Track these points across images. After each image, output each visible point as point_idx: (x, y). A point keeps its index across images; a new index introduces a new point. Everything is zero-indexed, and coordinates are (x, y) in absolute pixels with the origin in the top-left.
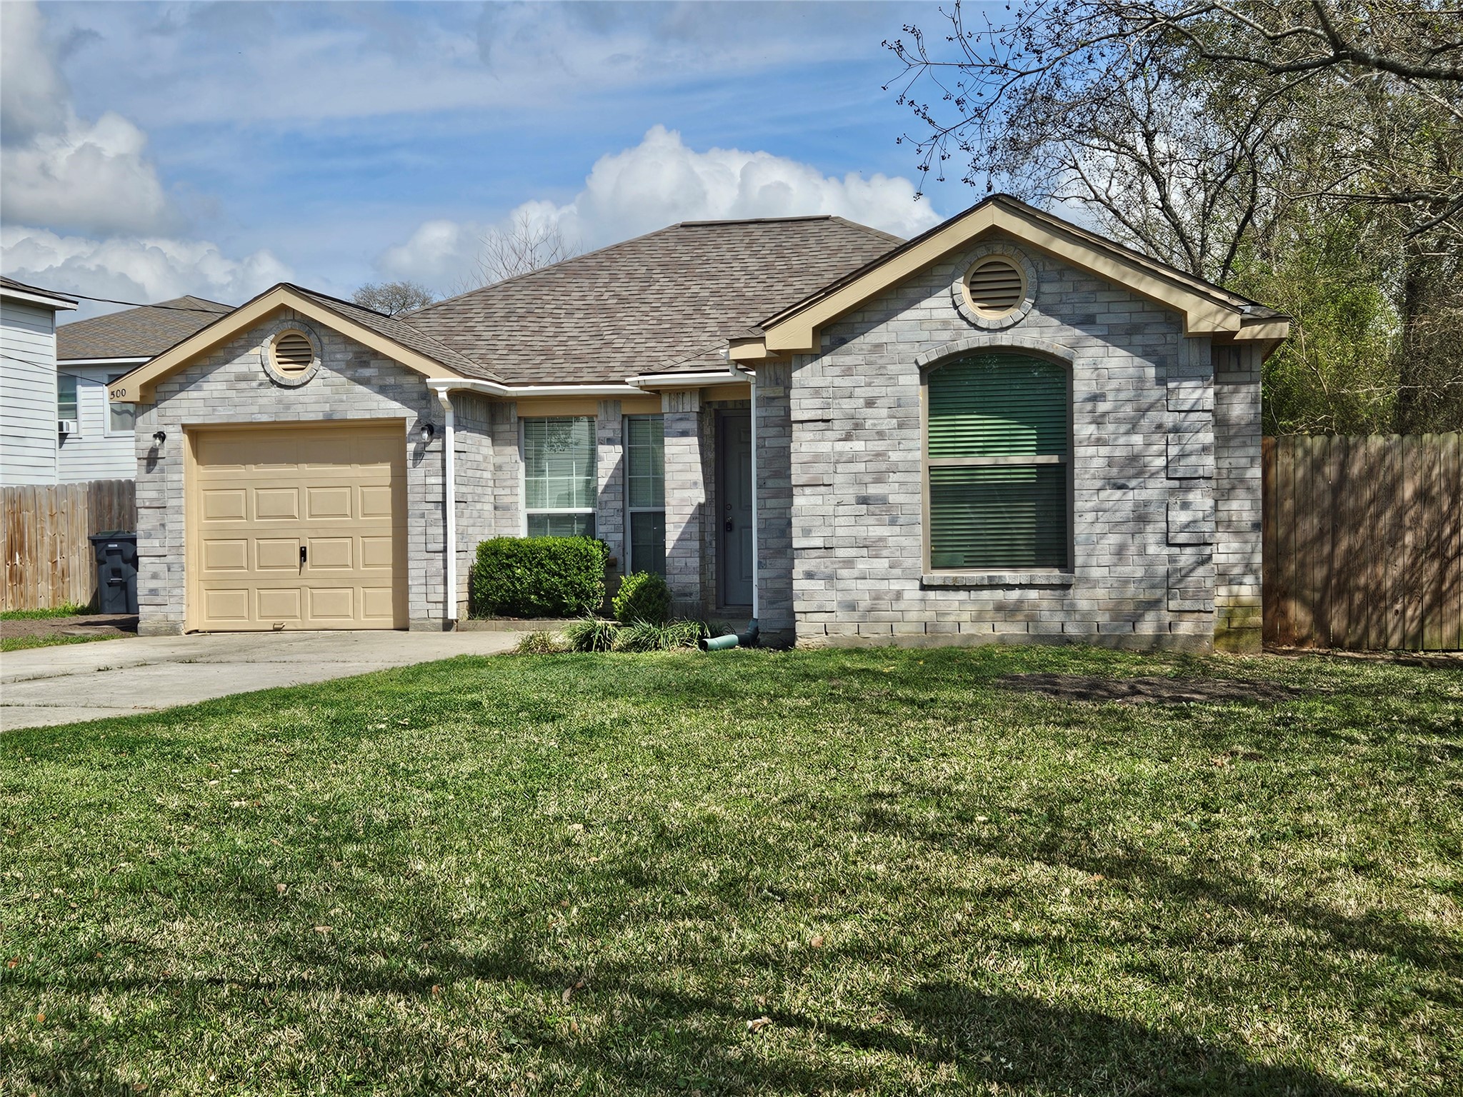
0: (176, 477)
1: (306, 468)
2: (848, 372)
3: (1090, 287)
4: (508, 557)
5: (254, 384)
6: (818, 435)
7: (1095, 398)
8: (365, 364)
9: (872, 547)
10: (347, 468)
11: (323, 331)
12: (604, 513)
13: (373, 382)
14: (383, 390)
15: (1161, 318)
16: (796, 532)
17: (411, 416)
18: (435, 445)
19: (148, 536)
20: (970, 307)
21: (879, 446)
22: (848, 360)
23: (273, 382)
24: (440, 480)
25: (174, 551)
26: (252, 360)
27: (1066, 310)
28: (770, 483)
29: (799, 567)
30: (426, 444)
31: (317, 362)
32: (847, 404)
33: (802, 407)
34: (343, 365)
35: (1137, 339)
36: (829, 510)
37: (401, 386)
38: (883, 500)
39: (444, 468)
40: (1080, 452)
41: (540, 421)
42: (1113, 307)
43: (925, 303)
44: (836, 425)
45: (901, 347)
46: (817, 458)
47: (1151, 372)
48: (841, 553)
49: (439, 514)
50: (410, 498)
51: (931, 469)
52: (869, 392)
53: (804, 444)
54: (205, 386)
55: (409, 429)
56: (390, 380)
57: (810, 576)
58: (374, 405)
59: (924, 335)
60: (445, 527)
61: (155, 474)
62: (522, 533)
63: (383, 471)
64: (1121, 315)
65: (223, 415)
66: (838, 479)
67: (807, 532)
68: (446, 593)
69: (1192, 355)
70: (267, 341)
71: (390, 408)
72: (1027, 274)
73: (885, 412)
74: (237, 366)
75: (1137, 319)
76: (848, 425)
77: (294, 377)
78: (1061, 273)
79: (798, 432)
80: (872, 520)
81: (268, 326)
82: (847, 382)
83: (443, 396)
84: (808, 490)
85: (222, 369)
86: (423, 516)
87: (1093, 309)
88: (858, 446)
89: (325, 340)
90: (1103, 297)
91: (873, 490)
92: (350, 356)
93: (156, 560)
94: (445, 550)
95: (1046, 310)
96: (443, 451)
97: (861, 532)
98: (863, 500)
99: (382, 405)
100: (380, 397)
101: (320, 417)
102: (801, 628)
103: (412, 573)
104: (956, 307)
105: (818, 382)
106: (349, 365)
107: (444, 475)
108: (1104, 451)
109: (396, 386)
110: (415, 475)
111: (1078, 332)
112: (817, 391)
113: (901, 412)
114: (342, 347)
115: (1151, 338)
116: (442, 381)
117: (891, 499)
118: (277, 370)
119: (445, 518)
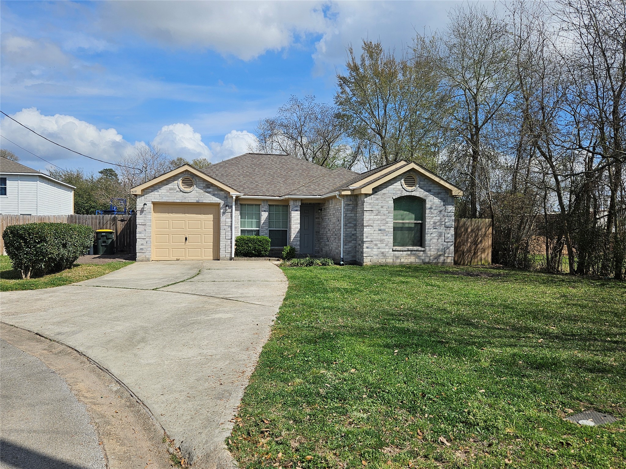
0: (149, 216)
1: (187, 215)
2: (377, 199)
3: (430, 183)
4: (247, 241)
5: (175, 191)
6: (370, 214)
7: (431, 208)
8: (209, 188)
9: (382, 241)
10: (200, 215)
11: (197, 178)
12: (263, 230)
13: (211, 192)
14: (214, 195)
15: (444, 191)
16: (364, 237)
17: (222, 202)
18: (229, 210)
19: (140, 233)
20: (405, 186)
21: (384, 217)
22: (377, 197)
23: (181, 191)
24: (230, 220)
25: (148, 237)
26: (175, 184)
27: (425, 188)
28: (348, 225)
29: (365, 245)
30: (226, 210)
31: (195, 186)
32: (377, 207)
33: (366, 207)
34: (202, 187)
35: (439, 196)
36: (372, 232)
37: (219, 194)
38: (384, 230)
39: (232, 217)
40: (427, 220)
41: (245, 205)
42: (435, 188)
43: (395, 184)
44: (374, 212)
45: (389, 194)
46: (370, 220)
47: (442, 203)
48: (374, 242)
49: (229, 229)
50: (221, 224)
51: (394, 223)
52: (382, 204)
53: (367, 217)
54: (160, 191)
55: (221, 206)
56: (216, 192)
57: (367, 248)
58: (211, 199)
59: (395, 192)
60: (232, 233)
61: (143, 215)
62: (239, 234)
63: (211, 217)
64: (437, 190)
65: (165, 200)
66: (374, 225)
67: (367, 237)
68: (231, 250)
69: (450, 200)
70: (180, 179)
71: (215, 200)
72: (417, 179)
73: (385, 209)
74: (170, 186)
75: (440, 191)
76: (377, 212)
77: (188, 190)
78: (424, 179)
79: (365, 213)
80: (382, 235)
81: (180, 175)
82: (377, 202)
83: (234, 198)
84: (367, 227)
85: (165, 186)
86: (225, 229)
87: (431, 188)
88: (379, 217)
89: (197, 180)
90: (433, 186)
91: (382, 228)
92: (205, 185)
93: (143, 240)
94: (231, 239)
95: (421, 188)
96: (232, 212)
97: (379, 237)
98: (380, 230)
99: (214, 199)
100: (213, 197)
101: (195, 201)
102: (365, 260)
103: (221, 245)
104: (402, 186)
105: (370, 201)
106: (204, 187)
107: (232, 219)
108: (432, 220)
109: (218, 194)
110: (223, 218)
111: (427, 193)
112: (370, 204)
113: (389, 210)
114: (202, 182)
115: (442, 196)
116: (234, 194)
117: (386, 230)
118: (182, 188)
119: (231, 230)
